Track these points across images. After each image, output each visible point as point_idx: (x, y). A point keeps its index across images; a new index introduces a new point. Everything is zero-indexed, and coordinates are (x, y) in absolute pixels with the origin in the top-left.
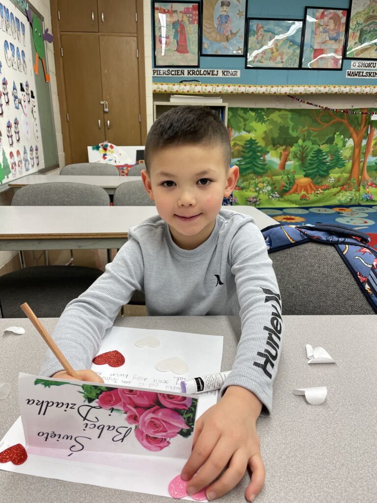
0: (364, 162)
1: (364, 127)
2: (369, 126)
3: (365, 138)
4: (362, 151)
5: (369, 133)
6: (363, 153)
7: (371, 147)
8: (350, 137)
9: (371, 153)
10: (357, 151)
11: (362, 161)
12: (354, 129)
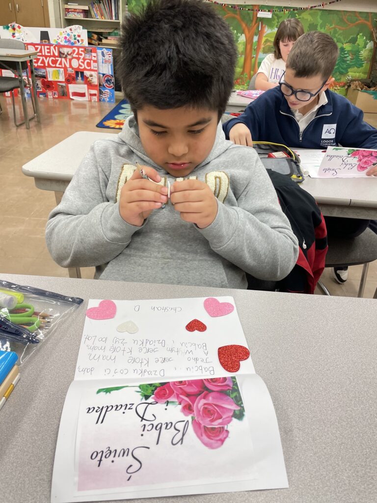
0: (256, 58)
1: (255, 24)
2: (260, 23)
3: (256, 35)
4: (253, 47)
5: (260, 29)
6: (255, 50)
7: (262, 43)
8: (243, 32)
9: (261, 50)
10: (249, 47)
11: (253, 57)
12: (246, 25)
